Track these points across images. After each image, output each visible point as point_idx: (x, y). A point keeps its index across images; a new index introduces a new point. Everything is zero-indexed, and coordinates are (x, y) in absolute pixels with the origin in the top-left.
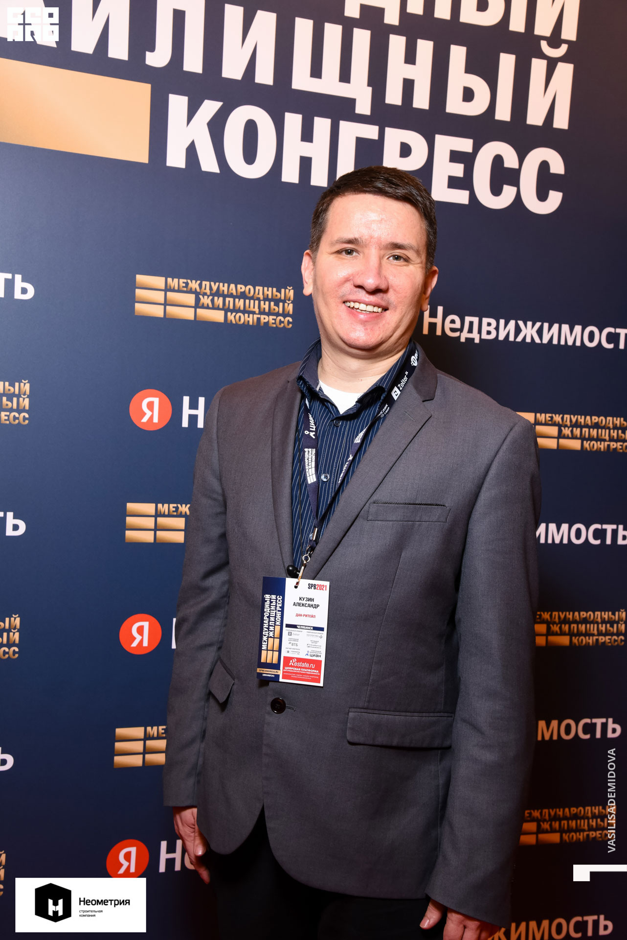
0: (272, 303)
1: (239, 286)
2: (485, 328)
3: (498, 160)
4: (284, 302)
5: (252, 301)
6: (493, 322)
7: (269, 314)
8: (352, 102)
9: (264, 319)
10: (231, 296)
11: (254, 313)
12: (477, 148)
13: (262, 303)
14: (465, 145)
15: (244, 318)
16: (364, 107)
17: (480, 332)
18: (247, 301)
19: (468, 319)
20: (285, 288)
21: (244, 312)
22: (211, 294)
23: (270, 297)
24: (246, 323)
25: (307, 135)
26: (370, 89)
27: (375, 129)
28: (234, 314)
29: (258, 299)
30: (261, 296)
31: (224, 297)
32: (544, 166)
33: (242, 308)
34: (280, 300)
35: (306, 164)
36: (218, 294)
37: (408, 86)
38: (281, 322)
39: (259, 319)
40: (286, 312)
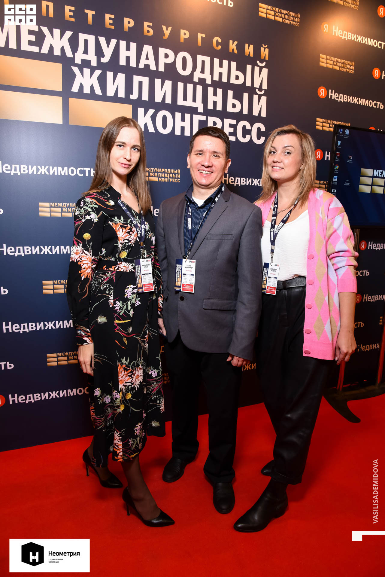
0: (173, 175)
1: (162, 169)
2: (242, 181)
3: (244, 127)
4: (177, 174)
5: (167, 174)
6: (245, 179)
7: (172, 178)
8: (197, 108)
9: (171, 180)
10: (160, 172)
11: (167, 178)
12: (237, 123)
13: (170, 174)
14: (234, 122)
15: (164, 180)
16: (201, 110)
17: (240, 182)
18: (165, 174)
19: (236, 178)
20: (177, 170)
21: (164, 177)
22: (154, 172)
23: (173, 172)
24: (165, 181)
25: (183, 119)
26: (203, 104)
27: (205, 117)
28: (161, 178)
29: (169, 173)
30: (170, 172)
31: (158, 173)
32: (259, 129)
33: (164, 176)
34: (176, 173)
35: (183, 128)
36: (156, 172)
37: (215, 103)
38: (176, 181)
39: (169, 180)
40: (178, 177)
